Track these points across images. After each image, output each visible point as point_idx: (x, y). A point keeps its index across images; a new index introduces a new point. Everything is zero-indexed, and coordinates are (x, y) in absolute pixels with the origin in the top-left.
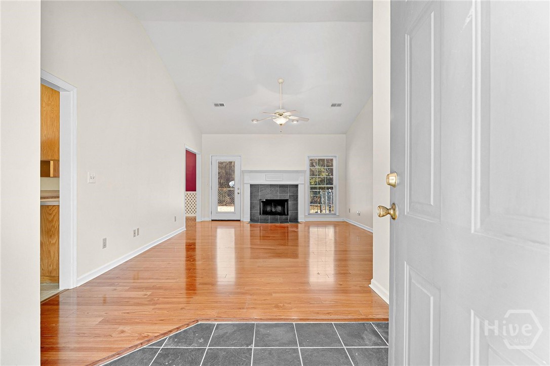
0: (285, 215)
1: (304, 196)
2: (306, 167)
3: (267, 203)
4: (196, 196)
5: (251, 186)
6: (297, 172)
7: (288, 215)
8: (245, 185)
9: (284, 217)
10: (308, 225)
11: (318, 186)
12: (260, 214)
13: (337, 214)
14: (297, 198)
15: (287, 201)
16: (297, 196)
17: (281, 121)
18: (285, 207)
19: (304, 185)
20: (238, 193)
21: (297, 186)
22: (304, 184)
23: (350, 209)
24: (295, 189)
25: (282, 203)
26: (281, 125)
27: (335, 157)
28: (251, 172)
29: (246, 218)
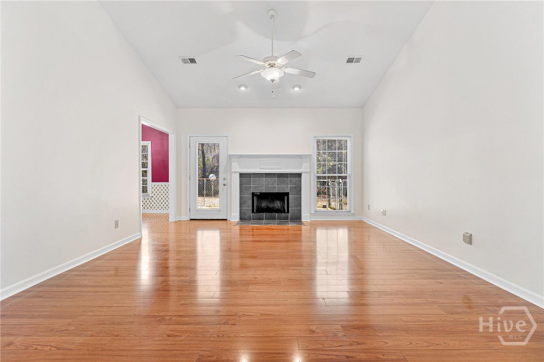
0: (284, 212)
1: (308, 188)
2: (312, 150)
3: (262, 196)
4: (169, 188)
5: (242, 175)
6: (300, 156)
7: (288, 212)
8: (233, 174)
9: (283, 215)
10: (315, 225)
11: (326, 175)
12: (253, 211)
13: (352, 212)
14: (300, 190)
15: (287, 194)
16: (300, 188)
17: (273, 75)
18: (284, 202)
19: (308, 174)
20: (224, 185)
21: (299, 175)
22: (310, 173)
23: (369, 206)
24: (298, 179)
25: (282, 196)
26: (273, 81)
27: (350, 137)
28: (241, 156)
29: (235, 217)
